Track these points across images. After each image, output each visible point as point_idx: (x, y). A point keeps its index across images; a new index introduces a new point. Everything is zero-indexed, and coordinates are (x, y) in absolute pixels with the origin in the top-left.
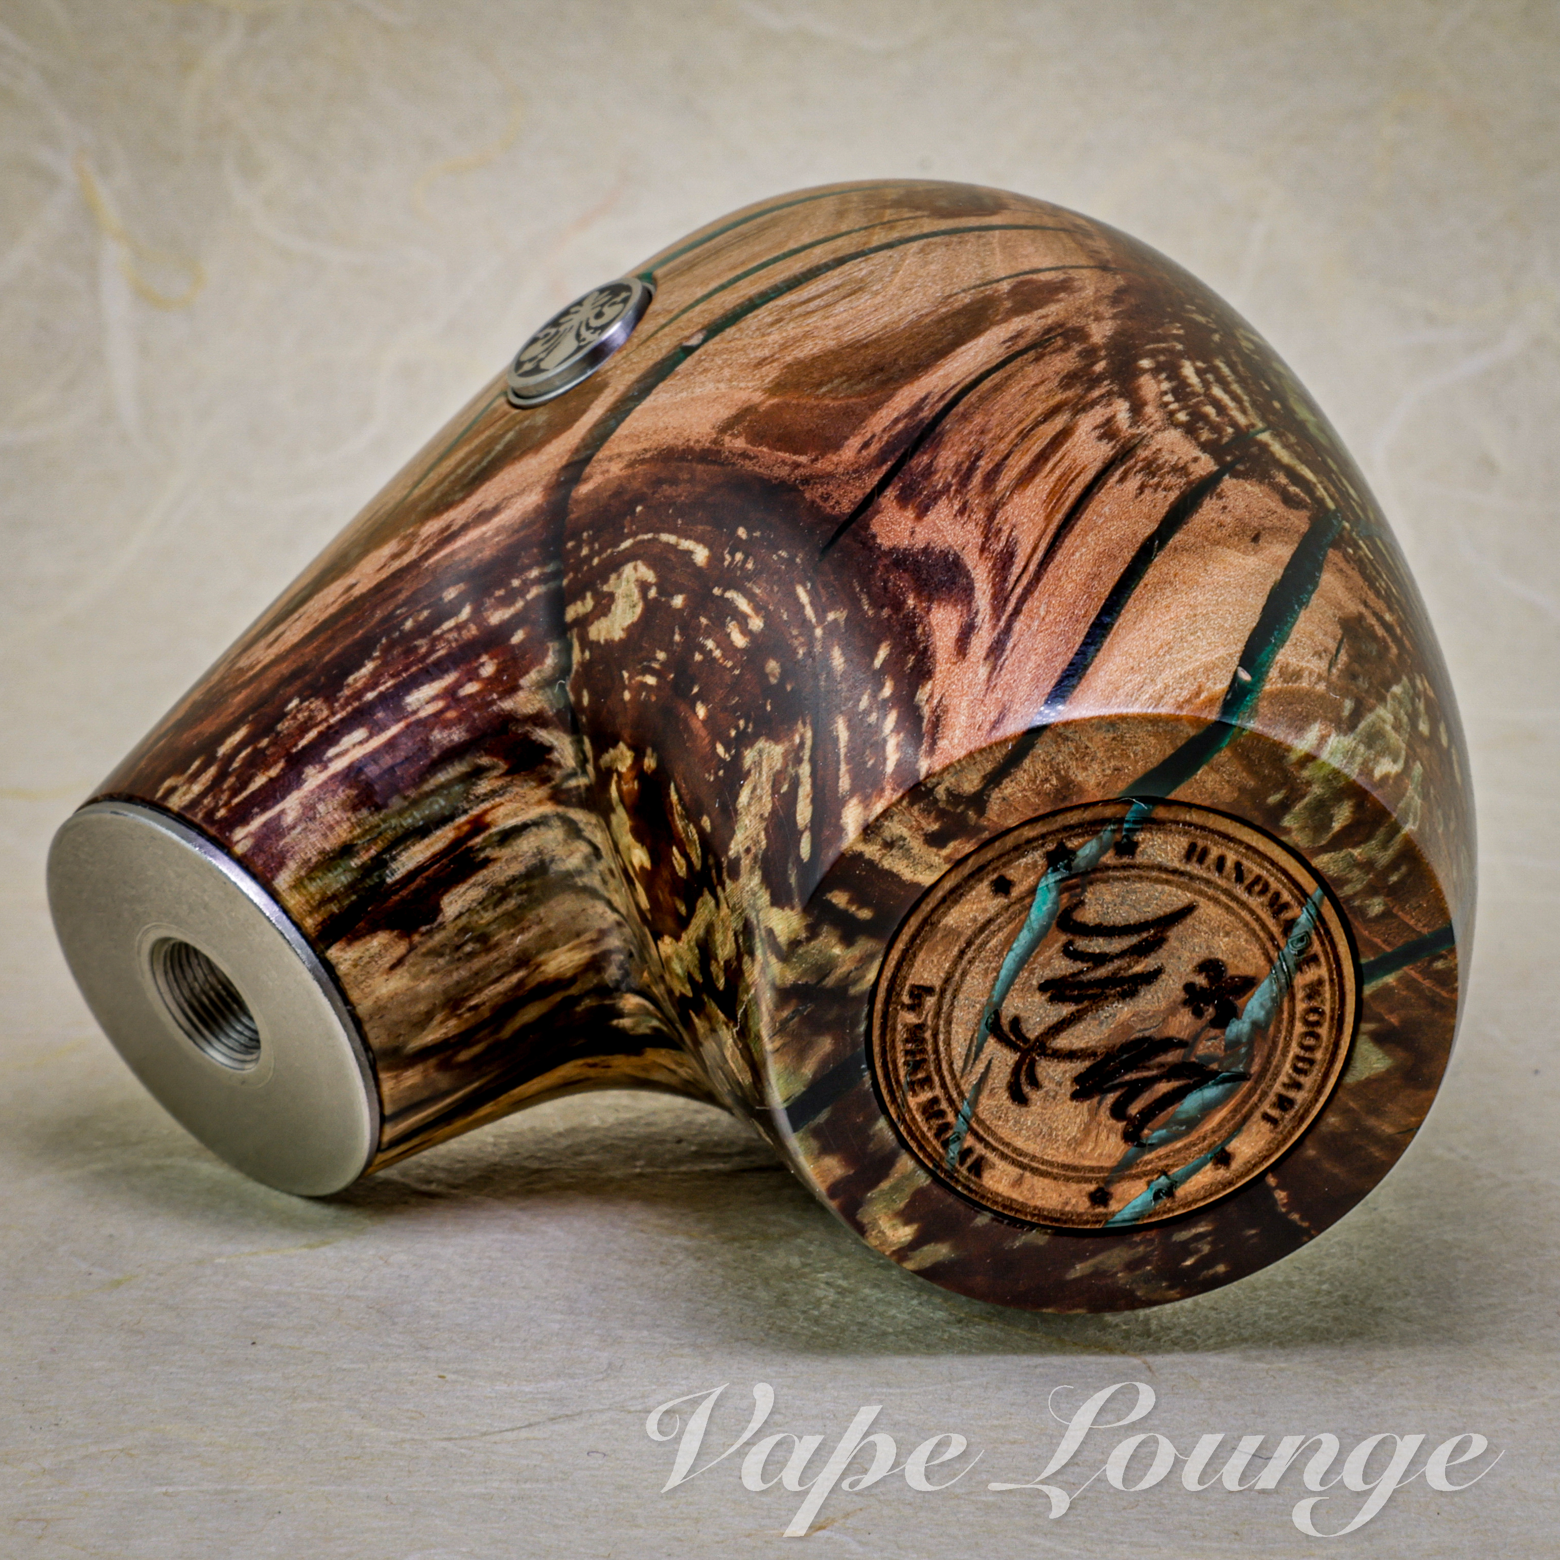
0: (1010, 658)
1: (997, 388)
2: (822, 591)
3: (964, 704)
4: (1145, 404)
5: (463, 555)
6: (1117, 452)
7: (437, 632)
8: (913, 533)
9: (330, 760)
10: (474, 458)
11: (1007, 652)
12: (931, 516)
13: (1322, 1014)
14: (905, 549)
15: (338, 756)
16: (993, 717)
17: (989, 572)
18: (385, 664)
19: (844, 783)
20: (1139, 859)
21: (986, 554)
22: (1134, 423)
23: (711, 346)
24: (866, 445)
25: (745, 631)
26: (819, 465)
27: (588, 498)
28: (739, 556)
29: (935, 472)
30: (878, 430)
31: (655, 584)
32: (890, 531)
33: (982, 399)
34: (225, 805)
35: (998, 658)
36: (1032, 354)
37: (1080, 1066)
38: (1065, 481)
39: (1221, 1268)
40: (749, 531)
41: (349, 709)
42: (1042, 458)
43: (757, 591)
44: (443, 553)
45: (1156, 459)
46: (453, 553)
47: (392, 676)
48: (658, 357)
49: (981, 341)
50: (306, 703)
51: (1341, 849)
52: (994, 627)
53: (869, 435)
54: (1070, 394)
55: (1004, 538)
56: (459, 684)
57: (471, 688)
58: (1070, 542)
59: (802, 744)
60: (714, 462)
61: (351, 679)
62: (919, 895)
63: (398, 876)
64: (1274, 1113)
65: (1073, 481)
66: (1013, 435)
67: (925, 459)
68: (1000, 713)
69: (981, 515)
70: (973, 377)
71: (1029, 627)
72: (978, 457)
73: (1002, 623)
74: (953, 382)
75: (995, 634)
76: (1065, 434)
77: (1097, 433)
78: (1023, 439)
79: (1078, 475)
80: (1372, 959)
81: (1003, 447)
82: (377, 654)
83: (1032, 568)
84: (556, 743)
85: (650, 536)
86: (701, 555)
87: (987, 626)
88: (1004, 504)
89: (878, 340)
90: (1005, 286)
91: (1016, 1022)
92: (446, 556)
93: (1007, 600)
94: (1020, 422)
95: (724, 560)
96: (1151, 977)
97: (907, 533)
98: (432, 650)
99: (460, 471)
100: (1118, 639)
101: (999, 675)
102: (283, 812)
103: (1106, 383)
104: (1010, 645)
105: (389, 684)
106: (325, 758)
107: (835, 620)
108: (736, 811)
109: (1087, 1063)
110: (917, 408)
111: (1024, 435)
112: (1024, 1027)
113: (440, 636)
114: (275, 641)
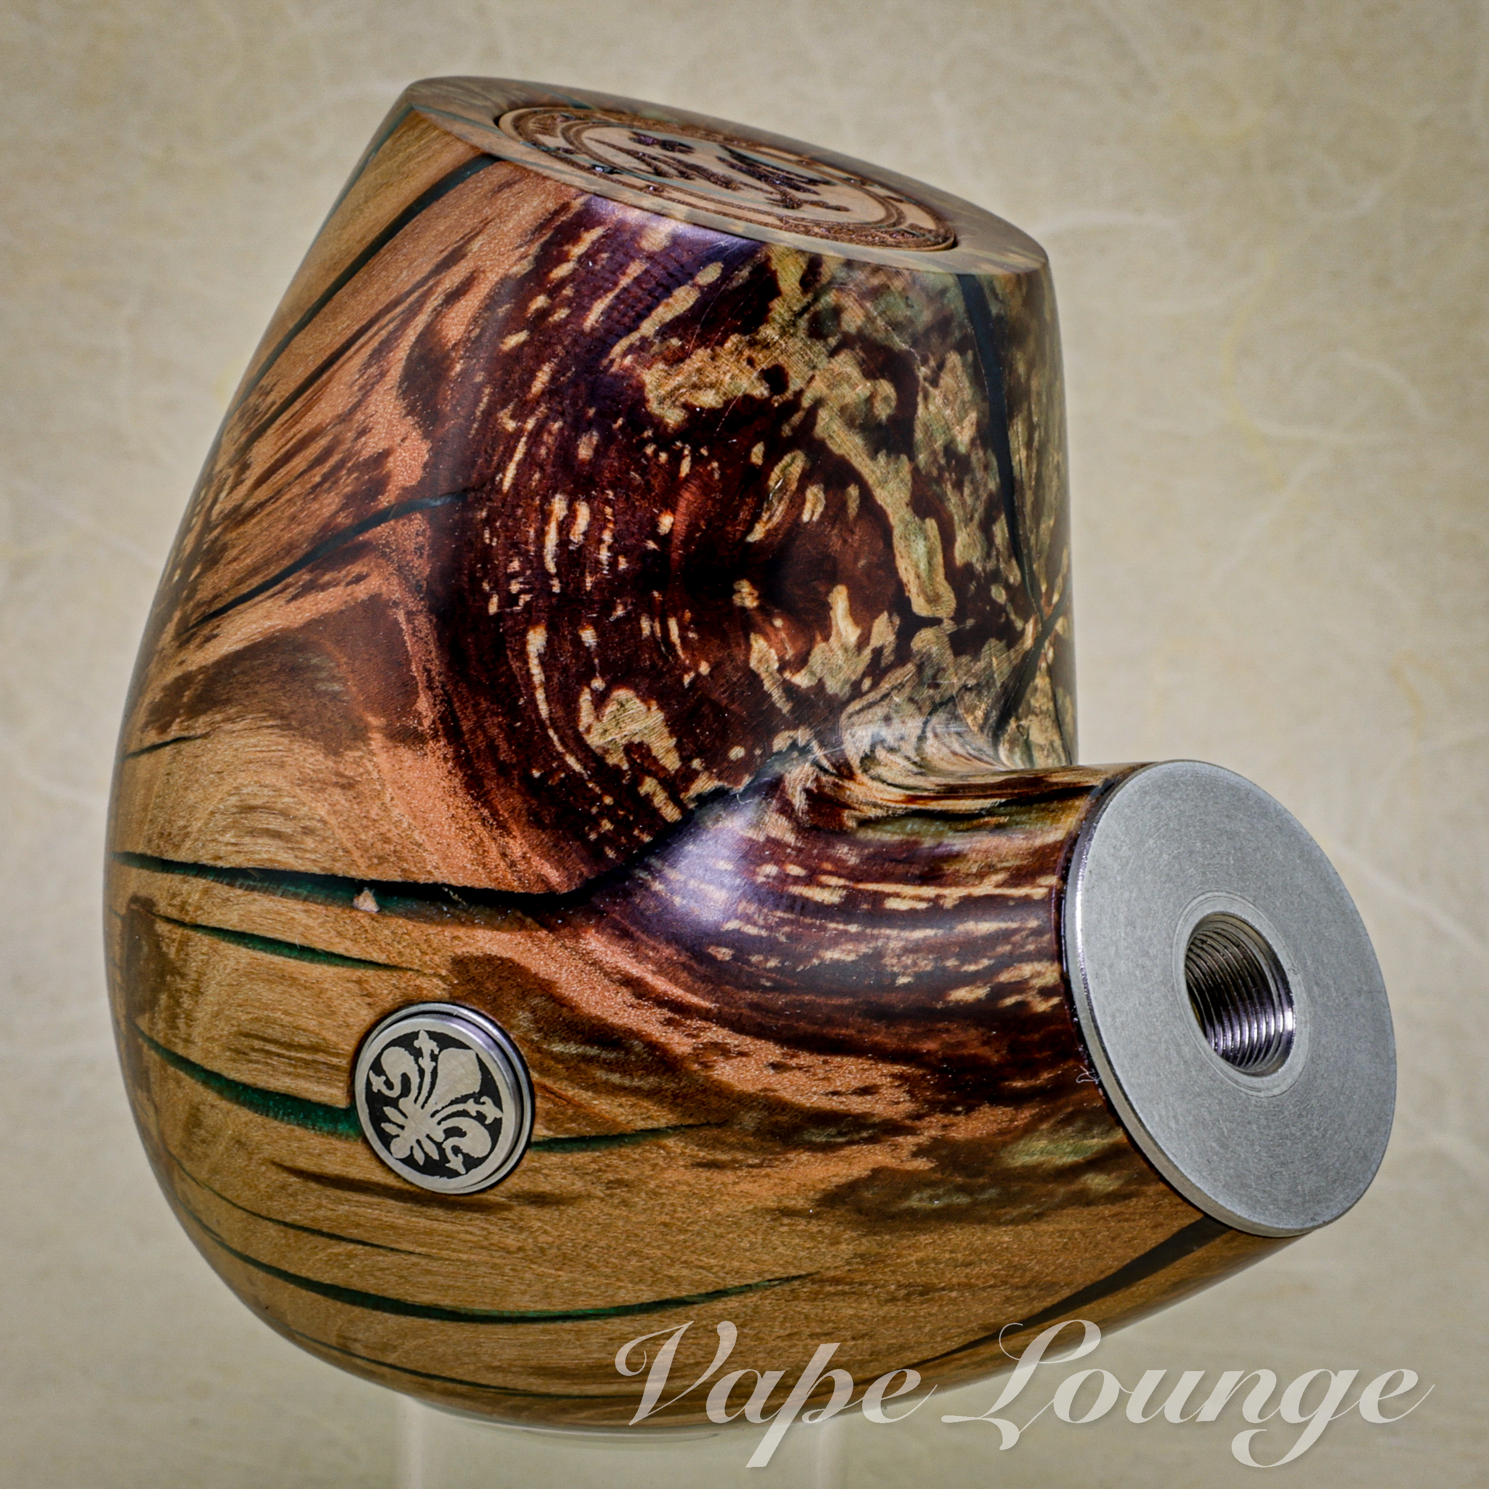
0: (454, 241)
1: (254, 571)
3: (511, 225)
5: (683, 976)
7: (764, 933)
8: (403, 440)
9: (928, 900)
11: (450, 249)
12: (383, 445)
14: (420, 427)
15: (921, 899)
16: (506, 193)
17: (397, 346)
18: (819, 946)
19: (635, 269)
21: (385, 369)
23: (363, 872)
24: (359, 579)
25: (572, 515)
26: (398, 595)
27: (559, 863)
28: (515, 587)
29: (346, 495)
30: (340, 590)
31: (589, 686)
32: (414, 459)
33: (269, 564)
34: (1025, 929)
35: (461, 247)
36: (214, 607)
38: (295, 420)
40: (487, 598)
41: (876, 932)
42: (287, 458)
43: (532, 532)
44: (695, 1000)
47: (826, 930)
49: (225, 649)
50: (895, 969)
52: (437, 284)
53: (349, 590)
54: (227, 538)
55: (365, 376)
56: (798, 881)
57: (795, 870)
58: (338, 344)
59: (630, 350)
60: (453, 712)
61: (851, 957)
66: (282, 500)
67: (340, 519)
68: (499, 191)
69: (359, 416)
70: (257, 599)
71: (422, 264)
72: (315, 488)
73: (431, 283)
74: (269, 604)
75: (444, 274)
76: (260, 481)
77: (247, 474)
78: (281, 490)
79: (287, 421)
81: (296, 489)
82: (816, 961)
83: (375, 328)
84: (799, 788)
85: (551, 733)
86: (536, 640)
87: (440, 289)
88: (339, 416)
89: (272, 715)
92: (695, 993)
93: (411, 306)
94: (270, 513)
95: (527, 604)
97: (407, 443)
98: (783, 923)
100: (390, 215)
101: (471, 230)
102: (998, 886)
104: (444, 255)
105: (832, 925)
107: (512, 417)
110: (305, 590)
111: (279, 493)
113: (766, 927)
114: (865, 1091)
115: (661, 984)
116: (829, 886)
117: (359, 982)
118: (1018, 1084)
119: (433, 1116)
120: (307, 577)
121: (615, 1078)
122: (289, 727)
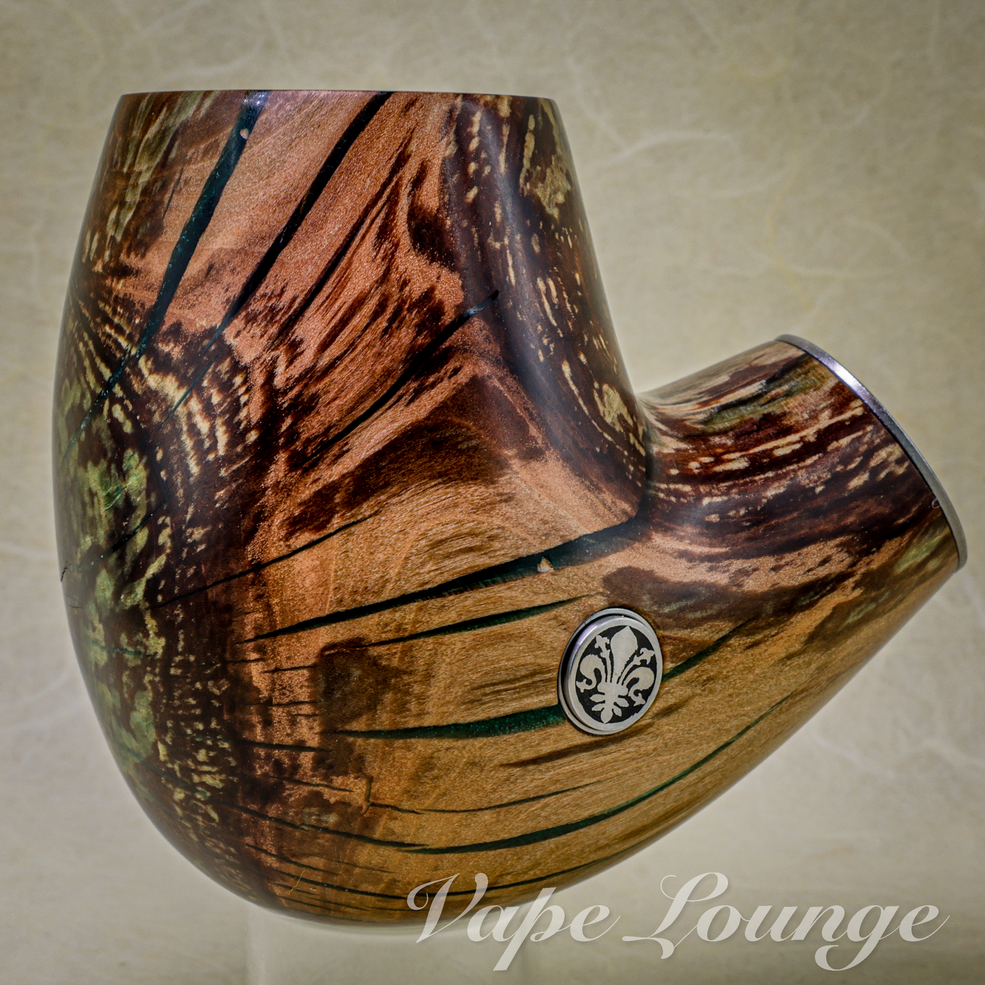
0: (394, 149)
1: (361, 399)
2: (500, 267)
4: (263, 386)
5: (705, 540)
6: (292, 327)
7: (725, 498)
8: (438, 278)
9: (798, 442)
11: (395, 155)
12: (426, 286)
14: (445, 266)
15: (794, 443)
16: (413, 110)
17: (396, 225)
18: (759, 491)
19: (506, 129)
21: (396, 241)
22: (274, 361)
23: (537, 548)
24: (456, 371)
25: (548, 288)
26: (488, 371)
27: (625, 499)
28: (545, 341)
29: (416, 325)
30: (445, 383)
31: (594, 387)
32: (453, 286)
33: (372, 389)
35: (402, 153)
36: (332, 435)
38: (332, 298)
40: (536, 353)
41: (784, 471)
42: (344, 322)
43: (538, 306)
47: (755, 481)
48: (570, 572)
50: (811, 485)
52: (400, 178)
55: (382, 251)
56: (713, 464)
57: (706, 459)
58: (339, 241)
59: (526, 179)
61: (782, 490)
63: (758, 383)
65: (327, 298)
66: (359, 348)
67: (420, 340)
68: (408, 110)
69: (394, 276)
70: (376, 415)
71: (379, 171)
72: (385, 331)
73: (395, 179)
74: (390, 413)
75: (401, 173)
76: (324, 346)
77: (303, 347)
78: (353, 343)
79: (324, 302)
81: (368, 337)
82: (765, 501)
83: (368, 221)
85: (594, 423)
86: (566, 370)
87: (405, 181)
88: (377, 282)
89: (432, 478)
93: (389, 198)
94: (352, 360)
97: (442, 279)
98: (729, 488)
100: (324, 153)
101: (404, 139)
102: (831, 418)
104: (393, 160)
105: (757, 478)
110: (418, 393)
111: (352, 346)
113: (723, 494)
114: (825, 561)
115: (698, 549)
116: (734, 459)
117: (555, 618)
118: (901, 521)
119: (618, 682)
120: (414, 385)
121: (698, 615)
122: (451, 480)
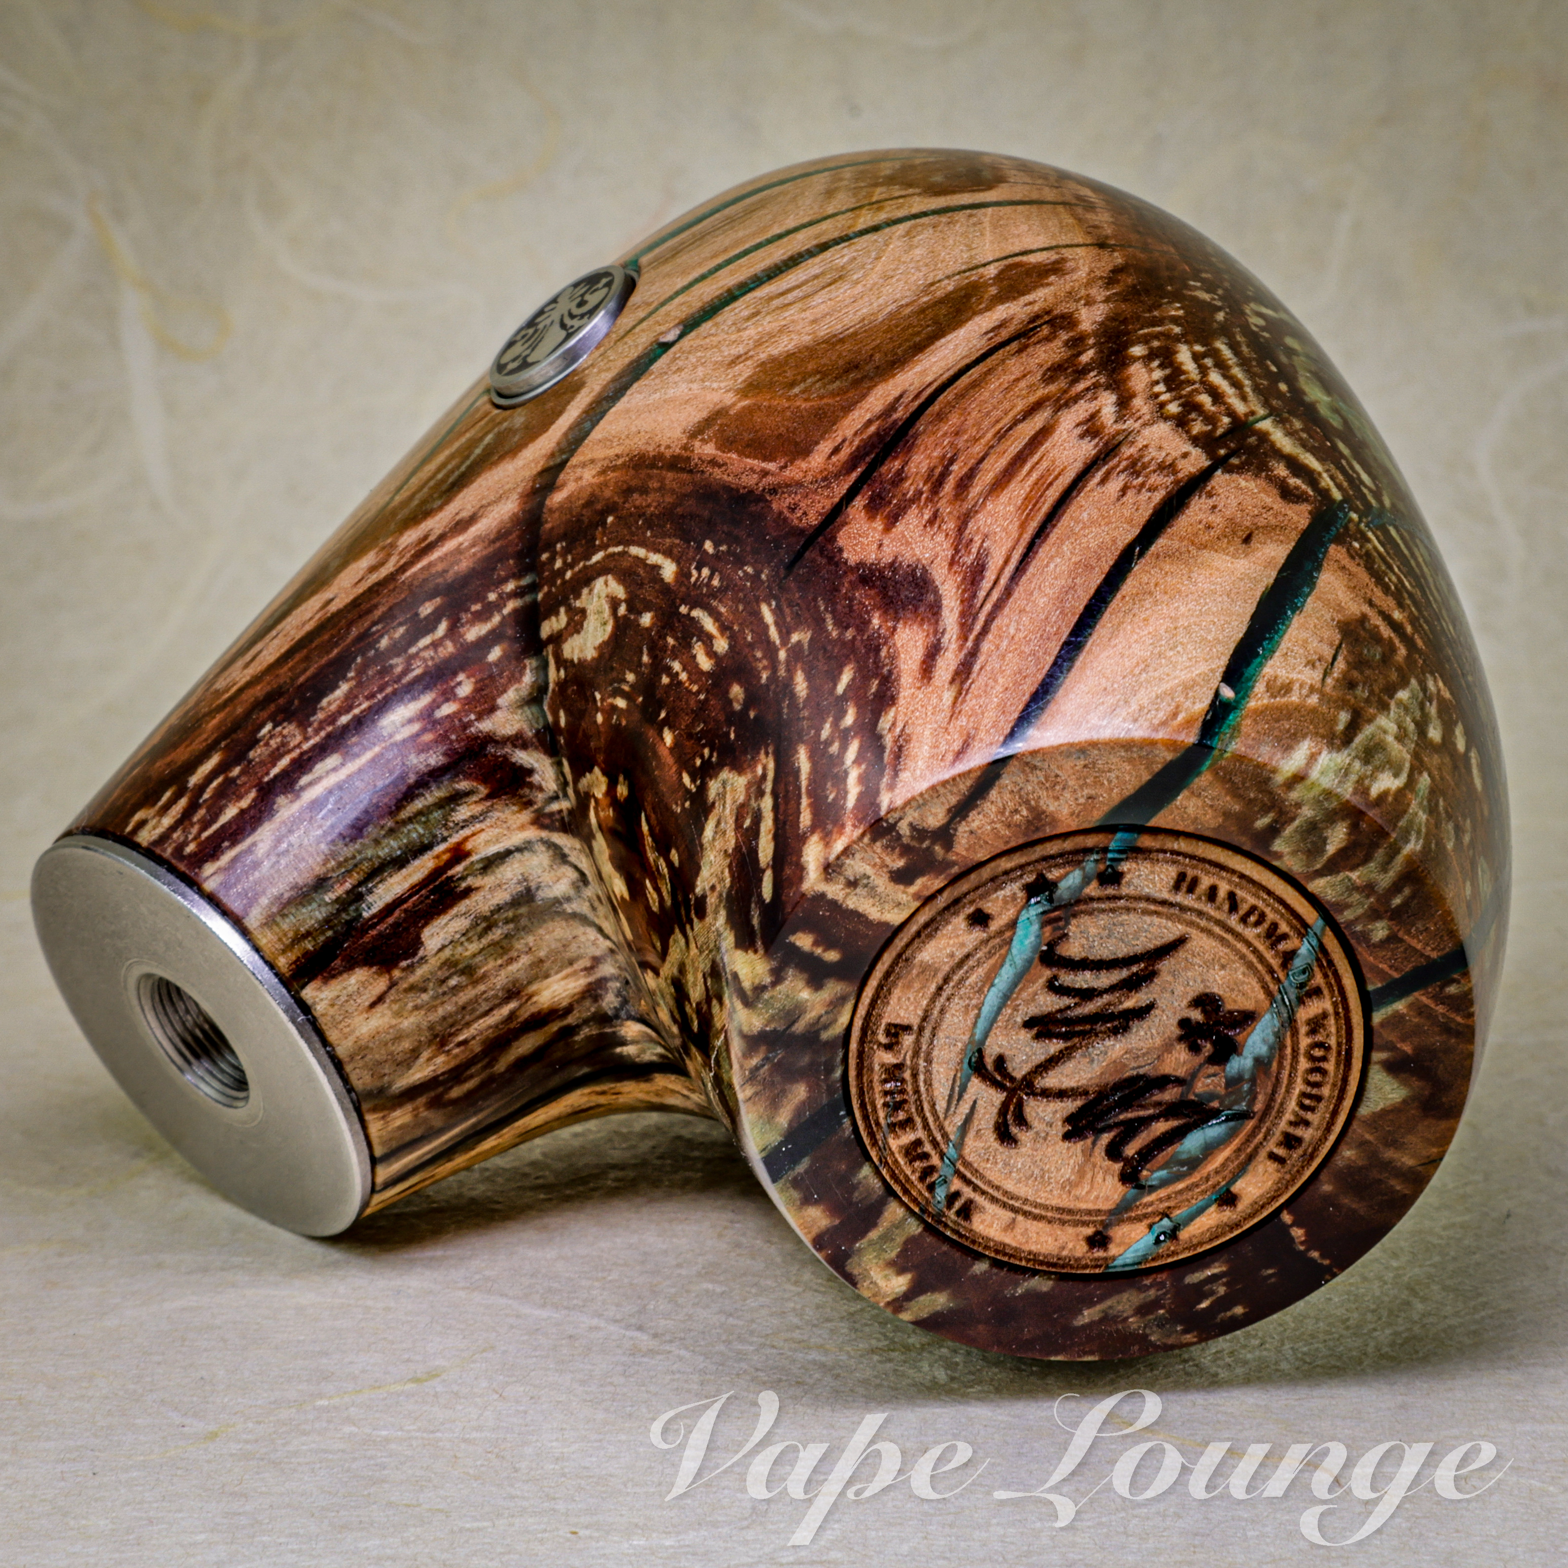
0: (978, 680)
1: (975, 385)
2: (787, 611)
3: (927, 733)
4: (1133, 396)
5: (440, 567)
6: (1100, 452)
7: (413, 650)
8: (880, 545)
9: (302, 789)
10: (454, 462)
11: (974, 675)
12: (900, 527)
13: (1328, 1049)
14: (872, 564)
15: (311, 784)
16: (957, 746)
17: (958, 588)
18: (360, 685)
19: (806, 819)
20: (1125, 890)
21: (955, 568)
22: (1120, 417)
23: (686, 342)
24: (836, 450)
25: (711, 653)
26: (787, 473)
27: (561, 507)
28: (706, 572)
29: (906, 478)
30: (849, 433)
31: (626, 601)
32: (856, 545)
33: (961, 396)
34: (195, 839)
35: (963, 683)
36: (1014, 345)
37: (1071, 1106)
38: (1041, 485)
39: (1239, 1310)
40: (716, 545)
41: (323, 734)
42: (1019, 459)
43: (723, 610)
44: (419, 566)
45: (1142, 457)
46: (430, 565)
47: (368, 698)
48: (634, 354)
49: (962, 333)
50: (279, 729)
51: (1338, 872)
52: (961, 648)
53: (839, 439)
54: (1052, 388)
55: (974, 550)
56: (435, 706)
57: (448, 709)
58: (1044, 552)
59: (764, 776)
60: (683, 470)
61: (324, 702)
62: (889, 934)
63: (374, 910)
64: (1281, 1152)
65: (1051, 484)
66: (989, 435)
67: (897, 464)
69: (951, 526)
70: (952, 371)
71: (997, 647)
72: (952, 461)
73: (969, 644)
74: (929, 379)
75: (962, 656)
76: (1045, 432)
77: (1079, 430)
78: (999, 440)
79: (1056, 478)
80: (1379, 985)
81: (978, 449)
82: (351, 674)
83: (1003, 581)
84: (536, 765)
85: (620, 549)
86: (669, 570)
87: (954, 646)
88: (977, 512)
90: (992, 271)
91: (1000, 1061)
92: (423, 569)
93: (975, 618)
94: (997, 421)
95: (690, 575)
96: (1142, 1012)
97: (875, 547)
98: (406, 671)
99: (440, 476)
100: (1091, 657)
101: (964, 701)
102: (253, 845)
103: (1092, 374)
104: (976, 667)
105: (365, 706)
106: (297, 787)
107: (799, 642)
108: (701, 845)
109: (1079, 1103)
110: (892, 408)
111: (1001, 436)
112: (1010, 1066)
114: (252, 660)
115: (450, 545)
116: (403, 726)
120: (895, 416)
